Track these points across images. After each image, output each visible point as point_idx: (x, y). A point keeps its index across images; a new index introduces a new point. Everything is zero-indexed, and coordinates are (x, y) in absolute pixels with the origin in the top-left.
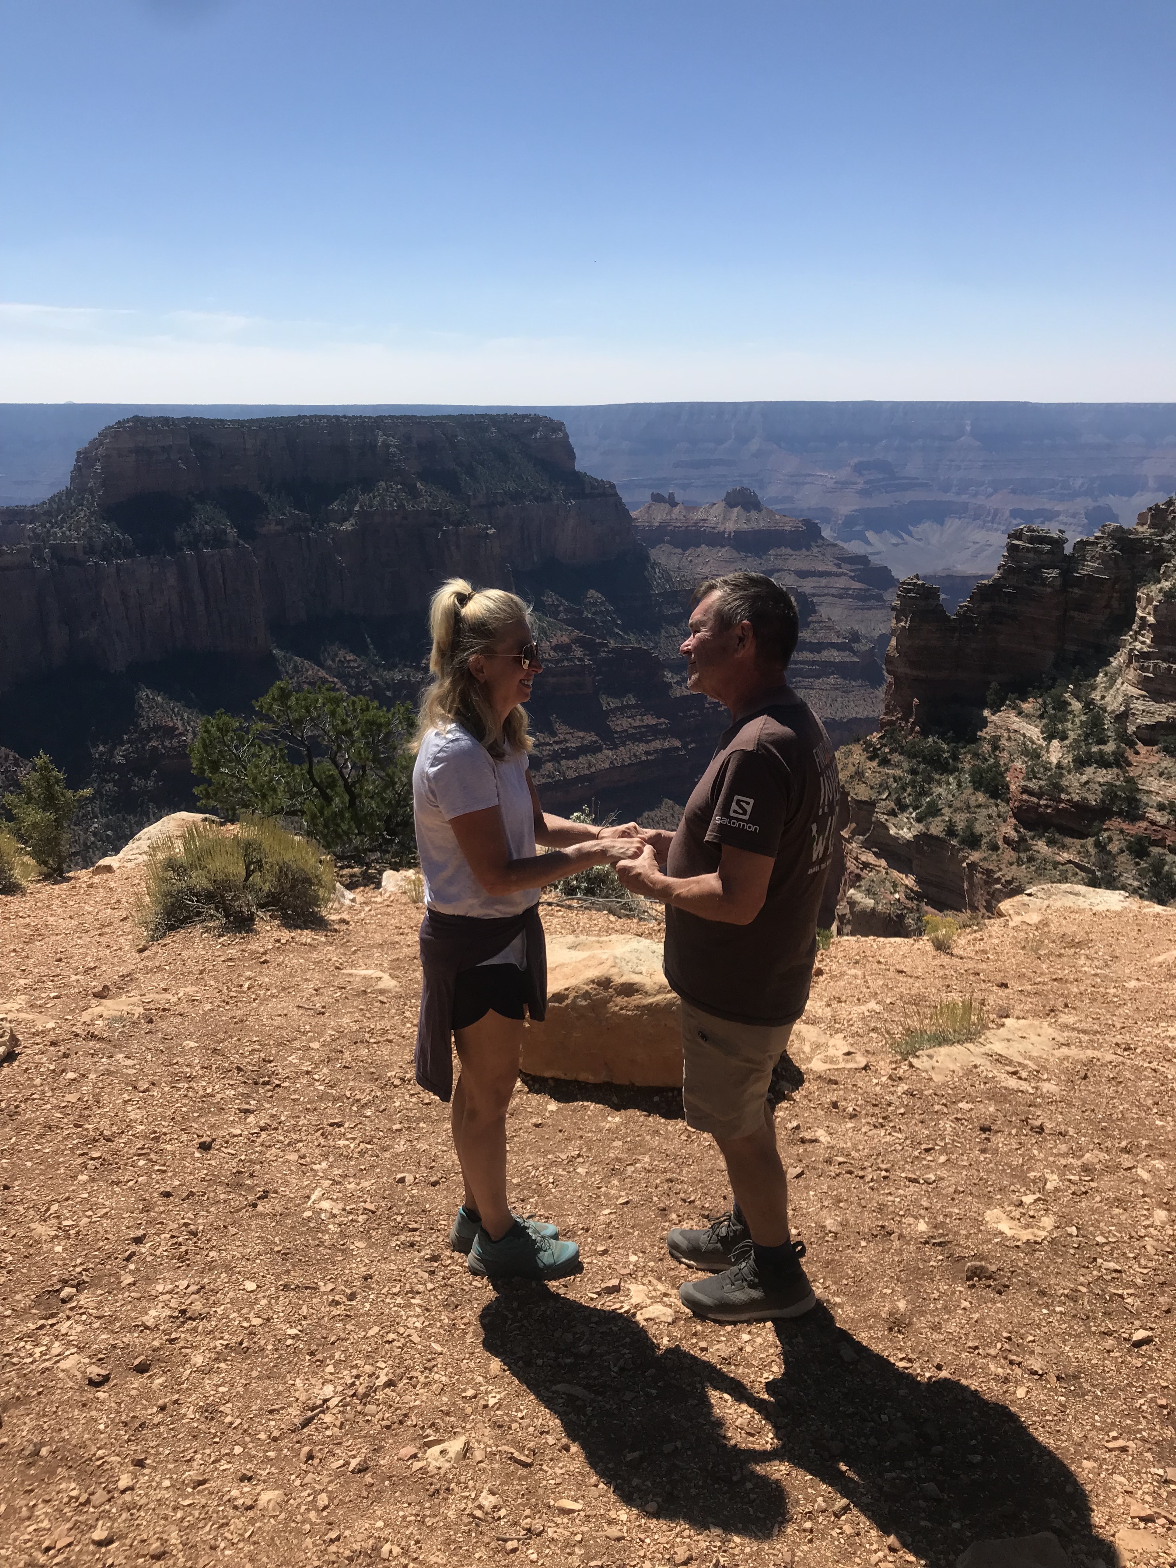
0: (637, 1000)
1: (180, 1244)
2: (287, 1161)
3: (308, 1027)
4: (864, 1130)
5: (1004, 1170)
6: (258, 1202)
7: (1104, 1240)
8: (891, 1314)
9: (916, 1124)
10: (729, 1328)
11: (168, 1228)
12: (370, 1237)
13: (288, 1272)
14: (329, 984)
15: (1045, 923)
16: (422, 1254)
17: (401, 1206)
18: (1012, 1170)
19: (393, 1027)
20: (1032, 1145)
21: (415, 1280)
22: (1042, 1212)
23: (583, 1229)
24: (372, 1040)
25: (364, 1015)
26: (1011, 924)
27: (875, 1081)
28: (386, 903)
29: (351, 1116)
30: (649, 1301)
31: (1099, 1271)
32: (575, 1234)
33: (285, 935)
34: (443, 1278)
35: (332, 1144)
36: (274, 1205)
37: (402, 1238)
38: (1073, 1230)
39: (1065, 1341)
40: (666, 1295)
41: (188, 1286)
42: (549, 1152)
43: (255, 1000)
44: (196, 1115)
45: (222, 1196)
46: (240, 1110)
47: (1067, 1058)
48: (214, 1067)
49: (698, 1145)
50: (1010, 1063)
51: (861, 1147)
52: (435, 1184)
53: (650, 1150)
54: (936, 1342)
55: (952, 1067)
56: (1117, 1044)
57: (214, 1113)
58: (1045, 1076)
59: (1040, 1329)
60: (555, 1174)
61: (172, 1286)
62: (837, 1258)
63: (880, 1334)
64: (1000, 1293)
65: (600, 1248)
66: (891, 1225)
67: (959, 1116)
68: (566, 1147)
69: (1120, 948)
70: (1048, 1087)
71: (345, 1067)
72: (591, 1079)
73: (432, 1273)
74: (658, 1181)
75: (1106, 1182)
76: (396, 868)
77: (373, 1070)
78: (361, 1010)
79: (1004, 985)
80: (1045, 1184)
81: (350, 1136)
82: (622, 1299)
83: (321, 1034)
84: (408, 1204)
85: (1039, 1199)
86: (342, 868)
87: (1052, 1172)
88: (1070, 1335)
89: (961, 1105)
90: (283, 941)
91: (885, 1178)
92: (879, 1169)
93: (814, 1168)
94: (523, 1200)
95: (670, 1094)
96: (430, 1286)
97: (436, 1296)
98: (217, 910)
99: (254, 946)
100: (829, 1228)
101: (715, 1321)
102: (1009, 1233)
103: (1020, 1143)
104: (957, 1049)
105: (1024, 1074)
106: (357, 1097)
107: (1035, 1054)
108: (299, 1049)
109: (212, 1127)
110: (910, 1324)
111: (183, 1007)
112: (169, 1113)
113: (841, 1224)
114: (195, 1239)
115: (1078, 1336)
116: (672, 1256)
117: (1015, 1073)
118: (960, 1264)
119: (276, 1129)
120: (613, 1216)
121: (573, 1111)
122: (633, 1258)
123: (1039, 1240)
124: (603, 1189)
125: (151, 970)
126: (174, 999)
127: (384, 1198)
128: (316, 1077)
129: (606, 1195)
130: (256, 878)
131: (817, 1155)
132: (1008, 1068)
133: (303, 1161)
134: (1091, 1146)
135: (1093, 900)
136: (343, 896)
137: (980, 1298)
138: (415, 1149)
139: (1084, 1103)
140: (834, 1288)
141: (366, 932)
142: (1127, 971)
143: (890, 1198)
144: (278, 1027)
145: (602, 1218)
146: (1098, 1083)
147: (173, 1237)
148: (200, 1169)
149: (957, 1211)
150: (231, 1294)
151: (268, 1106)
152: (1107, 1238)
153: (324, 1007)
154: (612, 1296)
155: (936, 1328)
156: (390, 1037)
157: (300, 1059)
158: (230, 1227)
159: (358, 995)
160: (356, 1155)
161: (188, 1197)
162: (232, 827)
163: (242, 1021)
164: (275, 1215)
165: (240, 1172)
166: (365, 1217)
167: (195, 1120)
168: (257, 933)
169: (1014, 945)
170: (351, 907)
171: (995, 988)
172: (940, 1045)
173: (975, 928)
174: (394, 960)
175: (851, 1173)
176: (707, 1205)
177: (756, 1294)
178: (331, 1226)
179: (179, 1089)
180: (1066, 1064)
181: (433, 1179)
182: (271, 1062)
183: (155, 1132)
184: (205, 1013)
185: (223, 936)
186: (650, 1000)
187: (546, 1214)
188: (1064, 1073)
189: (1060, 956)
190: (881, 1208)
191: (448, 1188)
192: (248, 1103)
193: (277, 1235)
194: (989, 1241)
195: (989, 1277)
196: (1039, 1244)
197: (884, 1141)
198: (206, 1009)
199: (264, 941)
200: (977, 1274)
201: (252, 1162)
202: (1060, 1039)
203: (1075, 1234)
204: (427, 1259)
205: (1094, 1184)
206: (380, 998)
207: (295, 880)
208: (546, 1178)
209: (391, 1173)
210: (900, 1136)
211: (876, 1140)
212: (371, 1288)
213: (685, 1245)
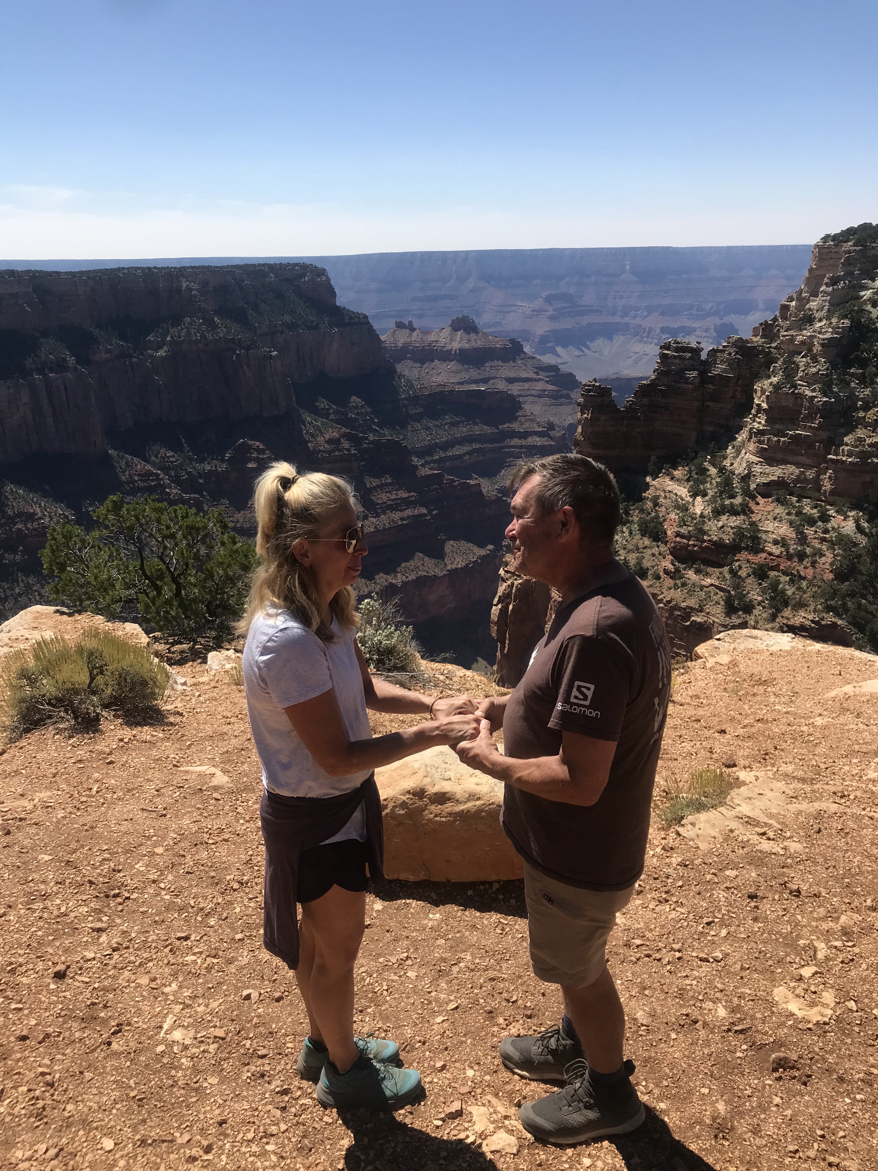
0: (448, 807)
1: (38, 1099)
2: (139, 986)
3: (152, 831)
4: (651, 906)
5: (777, 940)
6: (113, 1039)
8: (714, 1119)
9: (694, 897)
10: (570, 1152)
11: (25, 1080)
12: (222, 1070)
13: (144, 1121)
14: (168, 784)
15: (734, 664)
16: (272, 1087)
17: (249, 1029)
18: (784, 938)
19: (229, 826)
20: (795, 909)
21: (268, 1121)
22: (822, 986)
23: (420, 1041)
24: (211, 841)
25: (201, 814)
26: (709, 665)
28: (213, 684)
29: (196, 927)
30: (491, 1127)
32: (413, 1048)
33: (127, 733)
34: (295, 1115)
35: (181, 961)
36: (127, 1041)
37: (253, 1068)
38: (852, 1005)
40: (506, 1117)
41: (47, 1150)
42: (379, 955)
43: (103, 804)
44: (51, 938)
45: (77, 1035)
46: (94, 930)
47: (800, 813)
48: (68, 881)
49: (513, 938)
50: (757, 824)
51: (652, 926)
52: (278, 1000)
53: (470, 947)
54: (759, 1148)
55: (713, 834)
56: (834, 793)
57: (68, 935)
58: (788, 834)
59: (847, 1121)
60: (388, 980)
61: (30, 1153)
62: (653, 1055)
63: (708, 1145)
64: (805, 1084)
65: (439, 1064)
66: (695, 1014)
67: (728, 884)
68: (395, 949)
69: (798, 684)
70: (795, 846)
71: (188, 873)
72: (411, 878)
73: (284, 1109)
74: (481, 981)
75: (865, 946)
76: (218, 647)
77: (213, 874)
78: (199, 809)
79: (723, 732)
80: (815, 952)
81: (197, 950)
82: (466, 1125)
83: (164, 839)
84: (256, 1026)
85: (816, 973)
86: (173, 644)
87: (818, 938)
88: (874, 1125)
89: (728, 873)
90: (126, 740)
91: (679, 958)
92: (672, 949)
93: (617, 954)
94: (361, 1011)
95: (482, 887)
96: (283, 1127)
97: (289, 1139)
98: (66, 711)
99: (101, 746)
100: (641, 1021)
101: (556, 1145)
102: (800, 1014)
103: (785, 909)
104: (712, 814)
105: (771, 834)
106: (201, 906)
107: (774, 811)
108: (145, 855)
109: (66, 951)
110: (732, 1129)
111: (39, 815)
112: (25, 939)
113: (651, 1016)
114: (52, 1091)
116: (506, 1066)
117: (764, 834)
118: (762, 1052)
119: (127, 948)
120: (445, 1025)
121: (397, 909)
122: (470, 1073)
123: (826, 1019)
124: (433, 994)
125: (9, 774)
126: (30, 806)
127: (233, 1020)
128: (162, 885)
129: (437, 1000)
130: (100, 679)
131: (617, 939)
132: (757, 829)
133: (153, 985)
134: (844, 907)
135: (769, 643)
136: (176, 683)
137: (789, 1091)
138: (258, 961)
139: (826, 860)
140: (656, 1091)
141: (198, 724)
142: (808, 706)
143: (688, 982)
144: (125, 833)
145: (435, 1027)
146: (830, 835)
147: (29, 1090)
148: (55, 1003)
149: (748, 991)
150: (89, 1157)
151: (118, 921)
153: (165, 809)
154: (457, 1121)
155: (756, 1131)
156: (226, 836)
157: (147, 866)
158: (86, 1074)
159: (195, 794)
160: (203, 972)
161: (43, 1040)
162: (79, 618)
163: (92, 828)
164: (129, 1053)
165: (94, 1004)
166: (216, 1046)
167: (50, 943)
168: (102, 733)
169: (717, 686)
170: (183, 693)
171: (717, 734)
172: (698, 811)
173: (682, 671)
174: (224, 753)
175: (649, 956)
176: (529, 1004)
177: (592, 1115)
179: (34, 911)
180: (801, 819)
181: (277, 995)
182: (119, 871)
183: (11, 964)
184: (58, 822)
185: (73, 737)
186: (462, 807)
187: (385, 1028)
188: (802, 829)
189: (754, 695)
190: (682, 993)
191: (291, 1004)
192: (100, 920)
193: (132, 1076)
194: (783, 1024)
195: (792, 1068)
196: (828, 1024)
197: (670, 917)
198: (59, 816)
199: (109, 741)
200: (781, 1064)
201: (105, 990)
202: (788, 791)
203: (855, 1009)
204: (277, 1093)
205: (856, 950)
206: (215, 795)
207: (133, 683)
208: (381, 985)
209: (237, 989)
210: (683, 911)
211: (664, 917)
212: (226, 1136)
213: (516, 1055)
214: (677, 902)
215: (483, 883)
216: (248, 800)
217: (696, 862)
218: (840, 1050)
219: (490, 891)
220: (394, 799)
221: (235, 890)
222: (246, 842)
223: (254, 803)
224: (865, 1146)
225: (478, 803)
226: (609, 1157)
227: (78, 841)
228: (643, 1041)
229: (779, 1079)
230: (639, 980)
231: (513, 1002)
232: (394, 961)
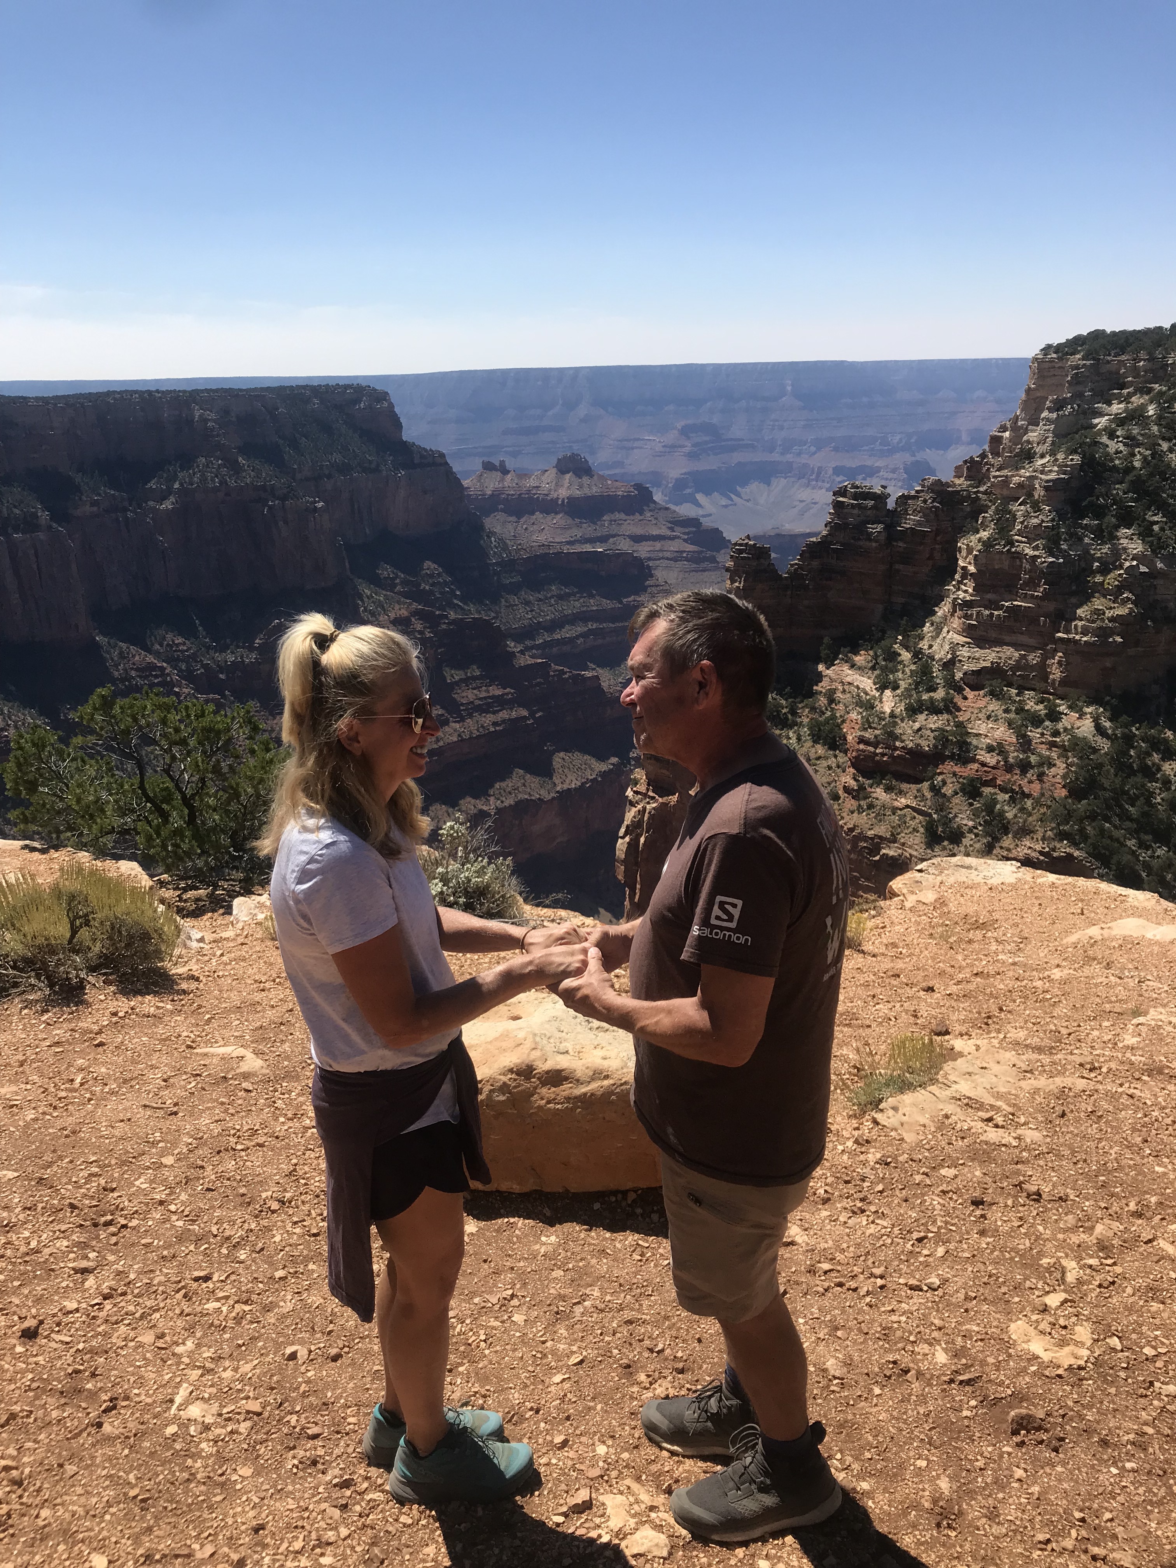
0: (566, 1090)
2: (141, 1345)
3: (158, 1135)
4: (842, 1219)
5: (1012, 1259)
6: (104, 1419)
7: (1154, 1353)
8: (935, 1501)
9: (899, 1205)
10: (740, 1552)
12: (258, 1456)
13: (149, 1529)
14: (180, 1071)
15: (941, 902)
16: (328, 1478)
17: (295, 1400)
18: (1022, 1256)
19: (264, 1125)
20: (1034, 1218)
21: (323, 1524)
22: (1074, 1319)
23: (531, 1409)
24: (239, 1147)
25: (226, 1111)
26: (908, 905)
27: (840, 1148)
28: (240, 940)
29: (220, 1263)
30: (632, 1522)
31: (1160, 1400)
32: (522, 1419)
33: (123, 1005)
34: (360, 1516)
35: (199, 1309)
36: (125, 1422)
37: (301, 1453)
38: (1115, 1342)
39: (1148, 1513)
40: (652, 1508)
42: (474, 1294)
43: (90, 1100)
44: (16, 1283)
45: (54, 1414)
46: (76, 1271)
47: (1037, 1091)
48: (40, 1206)
49: (656, 1266)
50: (981, 1106)
51: (845, 1245)
52: (335, 1358)
53: (598, 1279)
54: (997, 1538)
55: (923, 1120)
56: (1081, 1065)
57: (41, 1278)
58: (1022, 1120)
59: (1114, 1498)
60: (487, 1327)
62: (850, 1417)
63: (928, 1536)
64: (1056, 1450)
65: (558, 1439)
66: (906, 1360)
67: (944, 1187)
68: (495, 1286)
69: (1027, 927)
70: (1031, 1135)
71: (208, 1190)
72: (516, 1188)
73: (344, 1507)
74: (615, 1325)
75: (1129, 1264)
76: (247, 892)
77: (243, 1190)
78: (223, 1103)
79: (931, 989)
80: (1063, 1273)
81: (221, 1294)
82: (597, 1520)
83: (175, 1144)
84: (304, 1395)
85: (1066, 1301)
86: (185, 890)
87: (1067, 1256)
88: (1151, 1503)
89: (943, 1172)
90: (121, 1014)
91: (882, 1287)
92: (872, 1275)
93: (797, 1283)
95: (614, 1199)
96: (344, 1532)
97: (353, 1548)
98: (38, 977)
99: (87, 1023)
100: (832, 1372)
101: (721, 1544)
102: (1046, 1357)
103: (1021, 1218)
104: (920, 1096)
105: (999, 1120)
106: (227, 1233)
107: (1003, 1090)
108: (148, 1168)
109: (38, 1300)
110: (961, 1513)
113: (845, 1364)
114: (20, 1492)
115: (1160, 1503)
116: (650, 1439)
117: (990, 1120)
118: (997, 1410)
119: (124, 1294)
120: (567, 1385)
121: (497, 1231)
122: (601, 1450)
123: (1082, 1363)
124: (549, 1344)
127: (272, 1389)
128: (173, 1208)
129: (554, 1352)
130: (84, 934)
131: (797, 1264)
132: (980, 1114)
133: (160, 1343)
134: (1099, 1213)
135: (987, 874)
136: (190, 938)
137: (1035, 1460)
138: (306, 1307)
139: (1073, 1152)
140: (856, 1466)
141: (221, 991)
142: (1042, 955)
143: (894, 1318)
144: (122, 1138)
145: (552, 1389)
146: (1078, 1120)
148: (23, 1372)
149: (976, 1328)
151: (111, 1258)
152: (1155, 1348)
153: (176, 1104)
154: (584, 1516)
155: (992, 1515)
156: (261, 1140)
157: (152, 1182)
158: (67, 1467)
159: (217, 1084)
160: (230, 1324)
161: (7, 1423)
162: (56, 855)
163: (74, 1132)
164: (128, 1437)
165: (77, 1372)
166: (248, 1424)
167: (16, 1291)
168: (88, 1005)
169: (921, 932)
170: (200, 952)
171: (922, 993)
172: (901, 1091)
173: (873, 912)
174: (257, 1029)
175: (841, 1285)
176: (680, 1354)
177: (769, 1500)
178: (204, 1445)
180: (1039, 1099)
181: (333, 1351)
182: (113, 1190)
184: (27, 1126)
185: (47, 1011)
186: (583, 1089)
187: (483, 1392)
188: (1041, 1112)
189: (970, 941)
190: (886, 1333)
191: (353, 1363)
192: (86, 1257)
193: (132, 1469)
194: (1024, 1370)
195: (1039, 1429)
196: (1083, 1368)
197: (868, 1232)
198: (28, 1118)
199: (98, 1015)
200: (1023, 1425)
201: (93, 1352)
202: (1020, 1064)
203: (1119, 1348)
204: (335, 1485)
205: (1118, 1269)
206: (245, 1085)
207: (131, 937)
208: (475, 1334)
209: (278, 1346)
210: (885, 1224)
211: (859, 1233)
212: (265, 1546)
213: (663, 1423)
214: (876, 1212)
215: (615, 1193)
216: (291, 1091)
217: (901, 1159)
218: (1101, 1403)
219: (624, 1204)
220: (490, 1080)
221: (273, 1212)
222: (288, 1146)
223: (298, 1095)
224: (1139, 1531)
225: (606, 1083)
226: (794, 1558)
227: (54, 1151)
228: (836, 1400)
229: (1021, 1444)
230: (828, 1318)
231: (659, 1352)
232: (495, 1301)
